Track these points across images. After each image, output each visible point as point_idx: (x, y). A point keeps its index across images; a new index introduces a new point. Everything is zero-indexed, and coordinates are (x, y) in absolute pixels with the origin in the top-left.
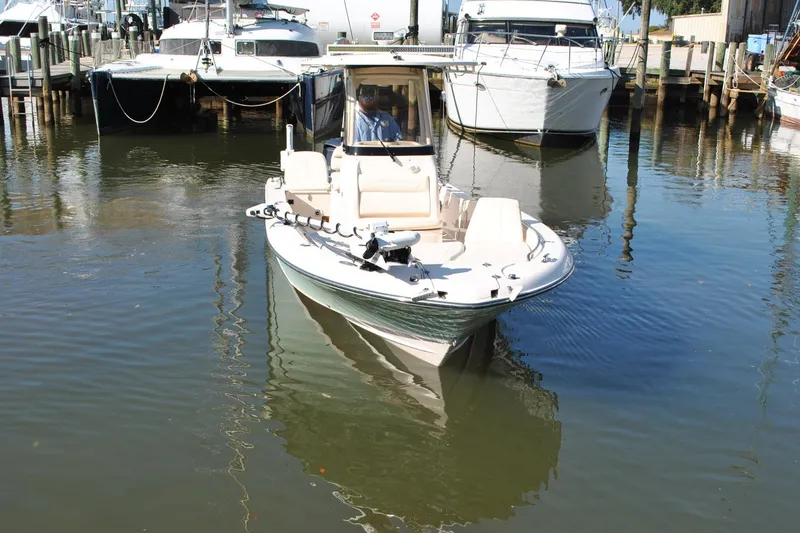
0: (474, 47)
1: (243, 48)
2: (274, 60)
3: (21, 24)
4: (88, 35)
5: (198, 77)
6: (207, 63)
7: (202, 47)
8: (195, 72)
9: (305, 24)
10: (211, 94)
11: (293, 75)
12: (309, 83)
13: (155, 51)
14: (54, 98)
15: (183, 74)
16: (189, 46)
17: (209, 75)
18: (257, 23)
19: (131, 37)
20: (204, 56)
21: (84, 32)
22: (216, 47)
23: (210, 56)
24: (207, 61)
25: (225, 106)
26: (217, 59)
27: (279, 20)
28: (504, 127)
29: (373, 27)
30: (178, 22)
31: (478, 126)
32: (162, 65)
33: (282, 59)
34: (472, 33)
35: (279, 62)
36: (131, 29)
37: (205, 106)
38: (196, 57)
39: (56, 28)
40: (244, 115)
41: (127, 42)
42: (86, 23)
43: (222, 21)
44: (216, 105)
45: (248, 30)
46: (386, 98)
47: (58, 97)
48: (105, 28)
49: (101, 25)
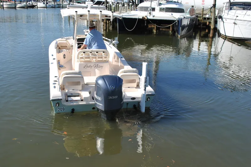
0: (232, 11)
1: (161, 10)
2: (170, 13)
3: (102, 2)
4: (119, 5)
5: (147, 18)
6: (150, 14)
7: (149, 9)
8: (147, 16)
9: (181, 3)
10: (151, 23)
11: (175, 18)
12: (180, 21)
13: (137, 10)
14: (108, 23)
15: (143, 17)
16: (146, 9)
17: (150, 17)
18: (166, 2)
19: (130, 6)
20: (149, 12)
21: (118, 4)
22: (153, 9)
23: (151, 12)
24: (150, 13)
25: (155, 27)
26: (153, 13)
27: (173, 2)
28: (243, 37)
29: (202, 4)
30: (143, 2)
31: (234, 36)
32: (138, 14)
33: (173, 13)
34: (231, 7)
35: (172, 14)
36: (131, 4)
37: (150, 26)
38: (147, 12)
39: (110, 3)
40: (161, 29)
41: (129, 7)
42: (119, 1)
43: (156, 2)
44: (153, 26)
45: (163, 4)
46: (205, 27)
47: (109, 22)
48: (124, 3)
49: (123, 2)
